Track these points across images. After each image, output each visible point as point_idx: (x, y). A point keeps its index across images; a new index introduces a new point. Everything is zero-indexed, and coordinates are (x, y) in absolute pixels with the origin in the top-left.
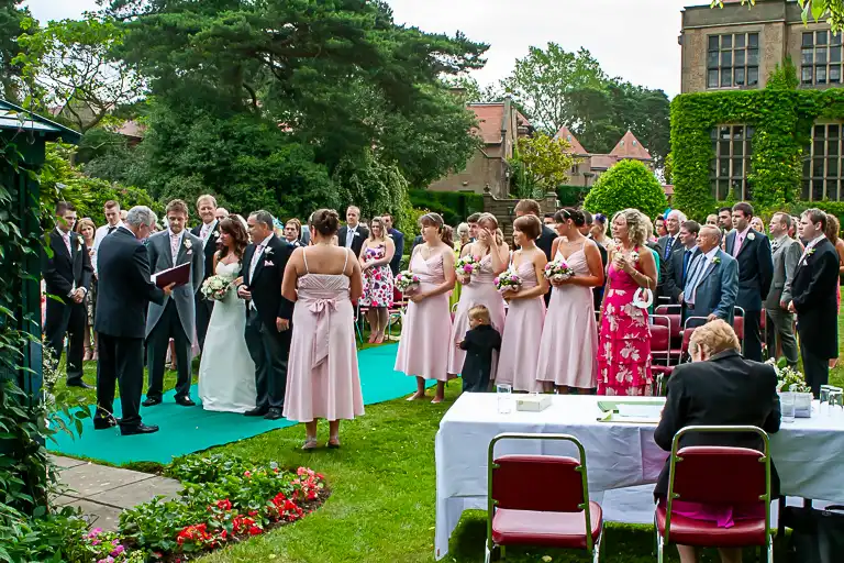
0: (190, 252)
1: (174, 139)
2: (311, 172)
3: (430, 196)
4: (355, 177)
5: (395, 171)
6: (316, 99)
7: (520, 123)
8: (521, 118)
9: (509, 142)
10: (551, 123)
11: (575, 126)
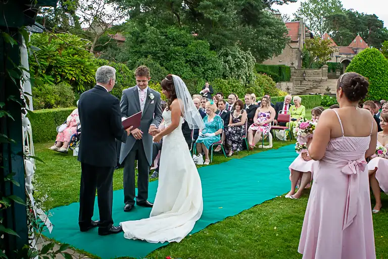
0: (153, 102)
1: (140, 39)
2: (209, 55)
3: (265, 67)
4: (230, 57)
5: (250, 54)
6: (211, 18)
7: (306, 32)
8: (307, 29)
9: (302, 40)
10: (318, 32)
11: (331, 33)
